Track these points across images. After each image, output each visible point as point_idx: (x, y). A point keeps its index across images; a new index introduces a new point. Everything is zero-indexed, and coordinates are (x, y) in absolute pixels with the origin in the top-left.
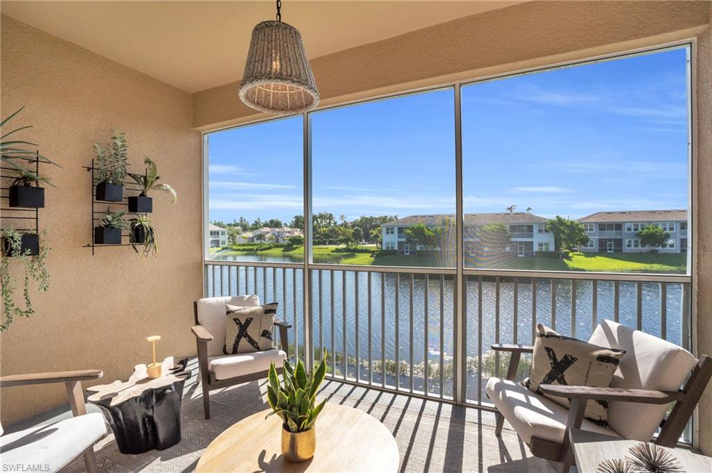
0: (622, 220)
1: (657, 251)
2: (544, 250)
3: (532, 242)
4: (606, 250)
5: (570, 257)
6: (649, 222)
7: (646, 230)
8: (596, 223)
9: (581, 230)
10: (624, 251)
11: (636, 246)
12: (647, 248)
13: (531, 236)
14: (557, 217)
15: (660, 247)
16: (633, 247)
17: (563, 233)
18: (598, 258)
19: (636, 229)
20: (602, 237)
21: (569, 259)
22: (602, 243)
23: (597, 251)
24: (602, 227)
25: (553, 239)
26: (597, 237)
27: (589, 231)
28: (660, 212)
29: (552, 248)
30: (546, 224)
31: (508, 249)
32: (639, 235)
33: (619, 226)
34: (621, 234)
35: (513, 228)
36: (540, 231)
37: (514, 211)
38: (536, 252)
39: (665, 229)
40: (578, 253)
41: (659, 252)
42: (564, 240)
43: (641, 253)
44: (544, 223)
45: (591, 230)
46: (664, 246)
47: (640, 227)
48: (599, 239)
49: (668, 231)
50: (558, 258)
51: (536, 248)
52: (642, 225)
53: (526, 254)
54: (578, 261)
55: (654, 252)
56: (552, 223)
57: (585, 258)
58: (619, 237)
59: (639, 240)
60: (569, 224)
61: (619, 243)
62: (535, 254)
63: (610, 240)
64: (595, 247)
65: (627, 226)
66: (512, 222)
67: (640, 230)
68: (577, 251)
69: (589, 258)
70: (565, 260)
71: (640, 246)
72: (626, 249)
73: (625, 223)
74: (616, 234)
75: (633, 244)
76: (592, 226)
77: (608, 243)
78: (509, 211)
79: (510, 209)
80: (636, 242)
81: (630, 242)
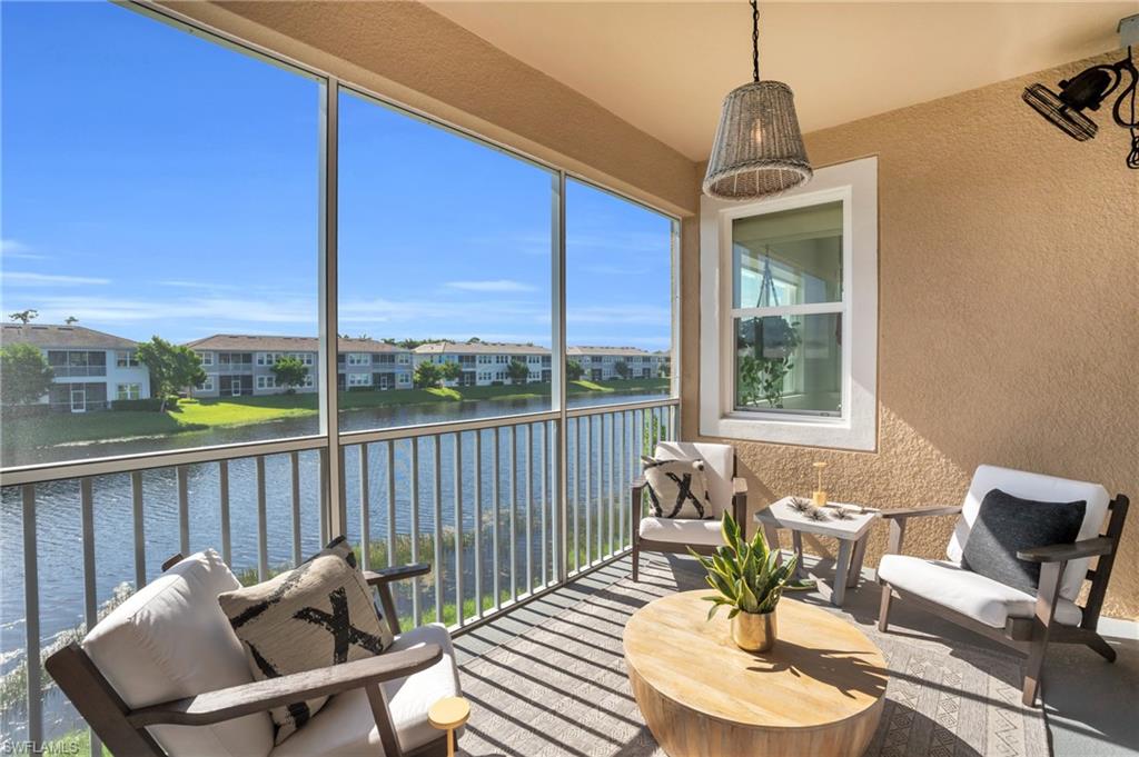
0: (252, 348)
1: (294, 391)
2: (129, 397)
3: (104, 384)
4: (230, 393)
5: (178, 407)
6: (286, 352)
7: (282, 363)
8: (215, 351)
9: (197, 362)
10: (255, 393)
11: (270, 385)
12: (283, 388)
13: (103, 373)
14: (155, 339)
15: (298, 386)
16: (266, 387)
17: (167, 366)
18: (222, 405)
19: (270, 362)
20: (223, 374)
21: (177, 410)
22: (225, 381)
23: (218, 395)
24: (224, 356)
25: (148, 375)
26: (217, 374)
27: (204, 364)
28: (296, 340)
29: (145, 394)
30: (134, 351)
31: (45, 400)
32: (274, 370)
33: (247, 357)
34: (250, 369)
35: (57, 357)
36: (119, 363)
37: (32, 322)
38: (114, 402)
39: (302, 362)
40: (188, 399)
41: (298, 392)
42: (169, 378)
43: (276, 394)
44: (128, 349)
45: (208, 362)
46: (302, 384)
47: (274, 359)
48: (221, 377)
49: (305, 365)
50: (158, 410)
51: (112, 395)
52: (277, 356)
53: (89, 407)
54: (191, 412)
55: (290, 393)
56: (146, 349)
57: (203, 408)
58: (247, 373)
59: (274, 377)
60: (178, 351)
61: (248, 381)
62: (110, 406)
63: (236, 377)
64: (215, 390)
65: (257, 358)
66: (55, 344)
67: (274, 363)
68: (185, 396)
69: (208, 407)
70: (171, 413)
71: (274, 384)
72: (257, 389)
73: (256, 351)
74: (245, 369)
75: (266, 382)
76: (210, 355)
77: (233, 382)
78: (20, 321)
79: (24, 316)
80: (270, 379)
81: (262, 379)
